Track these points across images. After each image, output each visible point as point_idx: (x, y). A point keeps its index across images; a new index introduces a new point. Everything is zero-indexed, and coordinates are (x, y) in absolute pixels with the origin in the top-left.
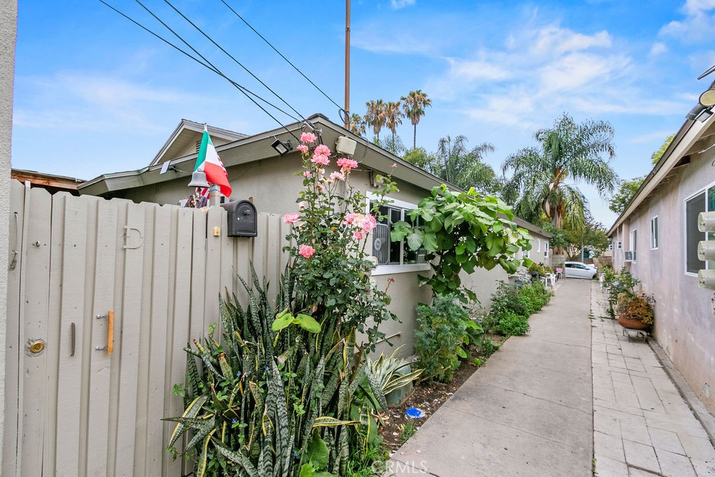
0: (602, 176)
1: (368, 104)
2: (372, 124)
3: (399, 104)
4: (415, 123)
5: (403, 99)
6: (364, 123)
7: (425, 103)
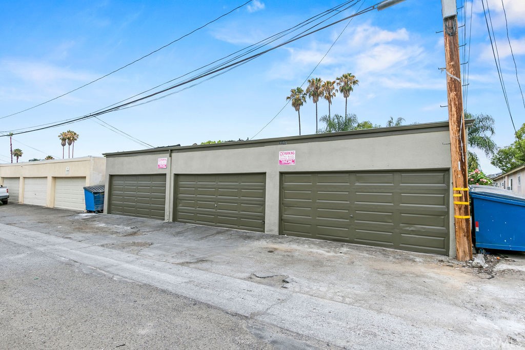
0: (487, 145)
1: (309, 81)
2: (312, 95)
3: (334, 82)
4: (346, 96)
5: (338, 79)
6: (305, 94)
7: (354, 83)
